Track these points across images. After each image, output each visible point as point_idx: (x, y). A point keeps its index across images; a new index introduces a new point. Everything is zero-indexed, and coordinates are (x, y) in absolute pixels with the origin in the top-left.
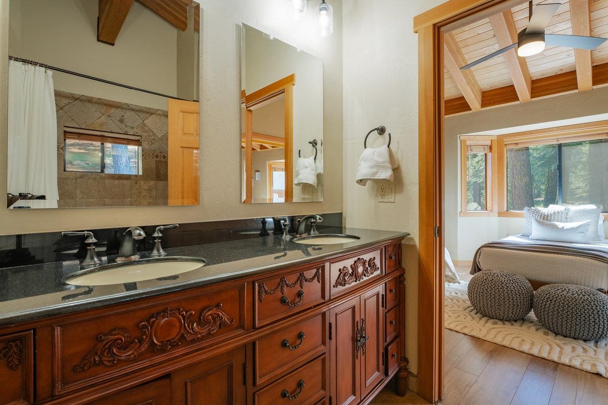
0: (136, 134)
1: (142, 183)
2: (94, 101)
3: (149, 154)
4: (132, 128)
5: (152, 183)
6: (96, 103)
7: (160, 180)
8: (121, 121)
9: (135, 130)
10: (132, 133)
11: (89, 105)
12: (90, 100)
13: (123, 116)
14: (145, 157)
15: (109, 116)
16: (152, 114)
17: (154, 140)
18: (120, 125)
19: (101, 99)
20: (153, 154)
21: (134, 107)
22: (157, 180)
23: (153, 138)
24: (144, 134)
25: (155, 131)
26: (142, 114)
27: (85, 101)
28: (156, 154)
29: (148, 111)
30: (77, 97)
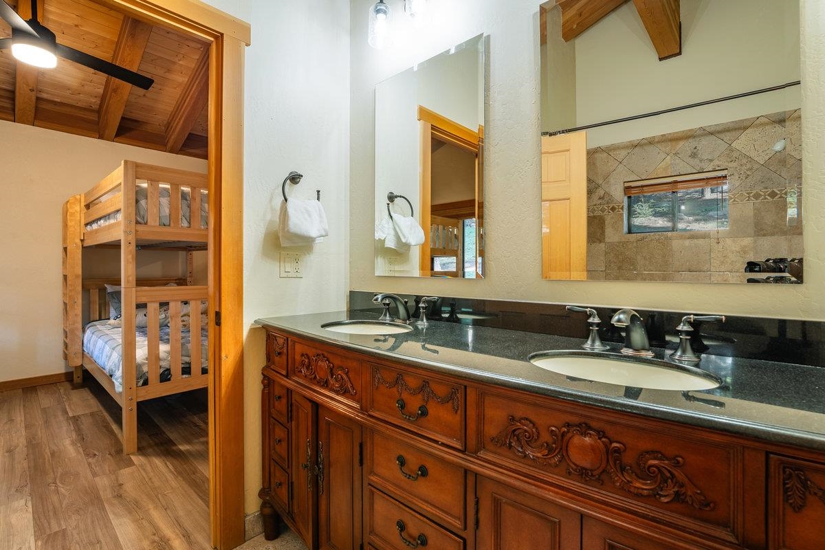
0: (717, 168)
1: (729, 241)
2: (656, 140)
3: (742, 195)
4: (711, 161)
5: (747, 241)
6: (658, 142)
7: (764, 235)
8: (694, 155)
9: (716, 162)
10: (711, 169)
11: (651, 148)
12: (651, 142)
13: (695, 148)
14: (734, 201)
15: (675, 154)
16: (745, 128)
17: (750, 169)
18: (691, 161)
19: (664, 135)
20: (748, 193)
21: (712, 129)
22: (758, 235)
23: (749, 166)
24: (731, 165)
25: (753, 154)
26: (728, 134)
27: (645, 144)
28: (754, 192)
29: (737, 126)
30: (636, 143)
